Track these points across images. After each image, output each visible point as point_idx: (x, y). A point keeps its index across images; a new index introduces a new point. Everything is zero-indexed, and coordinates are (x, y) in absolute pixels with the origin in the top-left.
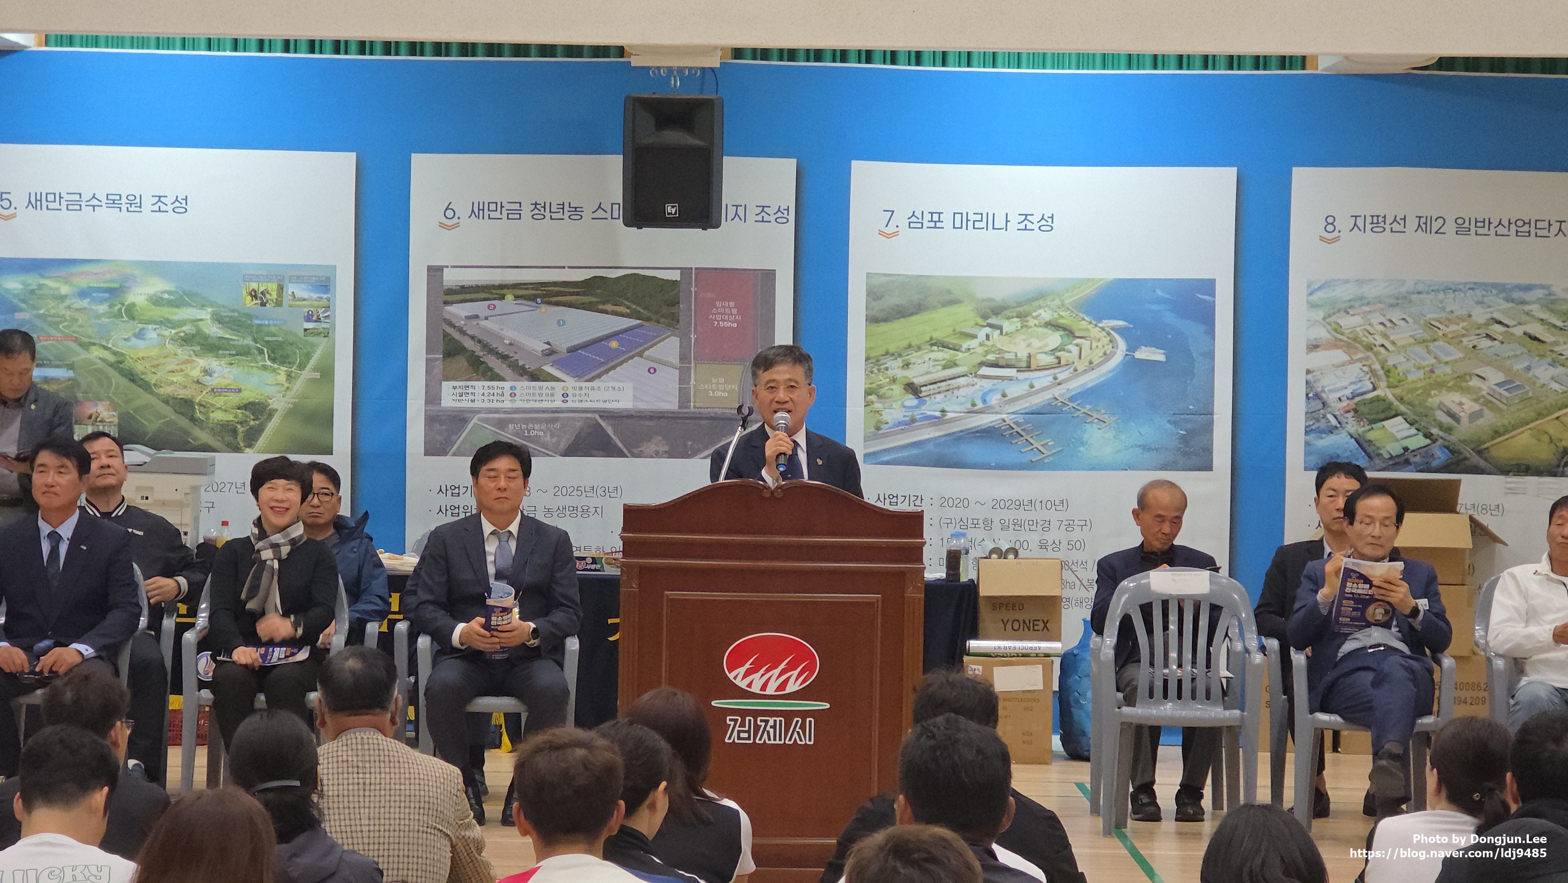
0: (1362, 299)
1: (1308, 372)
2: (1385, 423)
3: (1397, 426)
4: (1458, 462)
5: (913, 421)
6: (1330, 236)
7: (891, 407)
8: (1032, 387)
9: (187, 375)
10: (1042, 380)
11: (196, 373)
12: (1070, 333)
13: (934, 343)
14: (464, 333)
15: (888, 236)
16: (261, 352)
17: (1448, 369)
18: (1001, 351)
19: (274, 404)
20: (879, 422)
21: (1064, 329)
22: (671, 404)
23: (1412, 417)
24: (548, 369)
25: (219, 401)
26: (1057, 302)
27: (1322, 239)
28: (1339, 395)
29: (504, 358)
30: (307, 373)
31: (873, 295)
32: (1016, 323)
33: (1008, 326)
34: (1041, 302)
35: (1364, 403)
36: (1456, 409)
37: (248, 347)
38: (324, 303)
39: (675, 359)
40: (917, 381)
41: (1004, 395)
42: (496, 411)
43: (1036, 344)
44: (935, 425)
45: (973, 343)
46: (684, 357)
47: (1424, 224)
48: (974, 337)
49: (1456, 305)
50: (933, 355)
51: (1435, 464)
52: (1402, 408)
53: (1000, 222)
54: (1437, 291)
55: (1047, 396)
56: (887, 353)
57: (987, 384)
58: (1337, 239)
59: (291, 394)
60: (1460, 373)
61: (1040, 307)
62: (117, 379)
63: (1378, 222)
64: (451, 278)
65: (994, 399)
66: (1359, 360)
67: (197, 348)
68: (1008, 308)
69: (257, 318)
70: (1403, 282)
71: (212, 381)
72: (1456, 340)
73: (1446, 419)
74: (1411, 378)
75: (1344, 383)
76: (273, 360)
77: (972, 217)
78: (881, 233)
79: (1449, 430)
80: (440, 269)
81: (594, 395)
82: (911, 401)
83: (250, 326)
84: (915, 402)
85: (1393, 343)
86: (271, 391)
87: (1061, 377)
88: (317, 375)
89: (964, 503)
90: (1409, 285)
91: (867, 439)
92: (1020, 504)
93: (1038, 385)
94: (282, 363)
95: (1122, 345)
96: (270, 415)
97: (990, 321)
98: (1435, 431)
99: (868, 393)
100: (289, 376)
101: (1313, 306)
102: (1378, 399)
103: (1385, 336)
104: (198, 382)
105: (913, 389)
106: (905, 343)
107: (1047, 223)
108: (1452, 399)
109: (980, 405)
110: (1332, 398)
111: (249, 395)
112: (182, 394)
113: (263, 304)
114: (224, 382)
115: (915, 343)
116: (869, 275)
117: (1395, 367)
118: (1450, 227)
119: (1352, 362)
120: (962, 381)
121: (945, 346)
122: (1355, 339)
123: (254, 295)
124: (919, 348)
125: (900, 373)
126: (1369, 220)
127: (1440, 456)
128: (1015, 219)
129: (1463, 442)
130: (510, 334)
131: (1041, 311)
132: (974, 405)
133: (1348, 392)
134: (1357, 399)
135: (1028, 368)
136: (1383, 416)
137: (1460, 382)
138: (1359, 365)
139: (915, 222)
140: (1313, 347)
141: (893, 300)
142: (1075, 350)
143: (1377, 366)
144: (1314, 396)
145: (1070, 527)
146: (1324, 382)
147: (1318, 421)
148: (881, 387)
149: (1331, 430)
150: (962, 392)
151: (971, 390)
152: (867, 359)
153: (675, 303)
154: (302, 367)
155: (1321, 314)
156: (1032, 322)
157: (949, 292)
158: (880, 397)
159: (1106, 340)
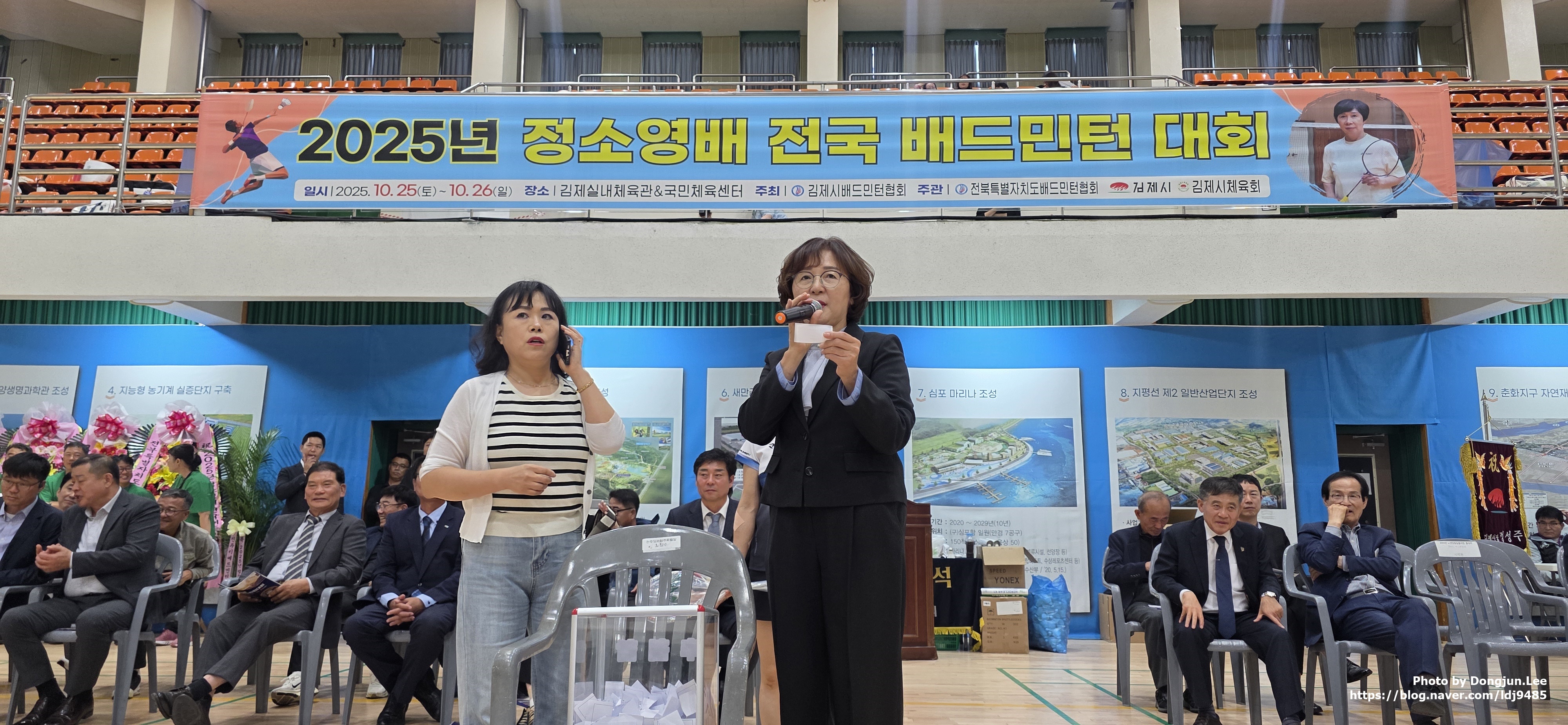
0: (1141, 426)
1: (1119, 460)
2: (1156, 484)
3: (1161, 486)
4: (1191, 502)
5: (936, 484)
6: (1124, 398)
7: (925, 478)
8: (990, 468)
9: (606, 469)
10: (995, 465)
11: (610, 468)
12: (1006, 444)
13: (943, 449)
14: (731, 447)
15: (921, 401)
16: (639, 457)
17: (1184, 459)
18: (975, 452)
19: (645, 481)
20: (920, 485)
21: (1004, 442)
23: (1169, 481)
25: (620, 480)
26: (1000, 429)
27: (1121, 400)
28: (1134, 471)
30: (660, 467)
32: (981, 439)
33: (977, 441)
34: (992, 429)
35: (1145, 474)
36: (1189, 477)
37: (634, 455)
38: (668, 435)
40: (937, 466)
41: (977, 472)
43: (991, 449)
44: (945, 486)
45: (962, 449)
47: (1167, 392)
48: (963, 446)
49: (1184, 429)
50: (943, 454)
51: (1180, 503)
52: (1164, 477)
53: (972, 394)
54: (1176, 423)
55: (998, 472)
56: (922, 453)
57: (969, 467)
58: (1127, 400)
59: (652, 476)
60: (1190, 460)
61: (992, 432)
63: (1146, 391)
64: (726, 422)
65: (973, 474)
66: (1142, 455)
67: (611, 456)
68: (977, 432)
69: (638, 442)
70: (1159, 419)
71: (616, 471)
72: (1186, 445)
73: (1184, 482)
74: (1166, 463)
75: (1136, 465)
76: (645, 461)
77: (959, 392)
79: (1186, 487)
80: (720, 419)
82: (935, 475)
83: (635, 446)
84: (937, 476)
85: (1157, 447)
86: (644, 475)
87: (1003, 464)
88: (665, 467)
89: (961, 523)
90: (1163, 420)
91: (915, 493)
92: (987, 523)
93: (993, 468)
94: (649, 463)
95: (1031, 449)
96: (643, 487)
97: (969, 438)
98: (1180, 487)
99: (914, 472)
100: (652, 468)
101: (1119, 430)
102: (1152, 473)
103: (1153, 443)
104: (611, 472)
105: (935, 470)
106: (930, 449)
107: (993, 394)
108: (1186, 472)
109: (966, 477)
110: (1130, 472)
111: (633, 477)
112: (604, 477)
113: (641, 436)
114: (622, 472)
115: (935, 448)
117: (1159, 457)
118: (1179, 394)
119: (1139, 455)
120: (958, 466)
121: (948, 450)
122: (1139, 445)
123: (637, 432)
124: (937, 451)
125: (929, 463)
126: (1141, 391)
127: (1183, 499)
128: (978, 392)
129: (1193, 492)
131: (992, 434)
132: (964, 477)
133: (1138, 469)
134: (1142, 473)
135: (988, 460)
136: (1155, 480)
137: (1189, 464)
138: (1142, 457)
139: (932, 394)
140: (1120, 449)
141: (924, 429)
142: (1009, 451)
143: (1150, 457)
144: (1122, 471)
145: (1011, 534)
146: (1126, 465)
147: (1124, 483)
148: (920, 469)
149: (1131, 487)
150: (958, 471)
151: (962, 470)
152: (913, 456)
154: (657, 464)
155: (1123, 434)
156: (989, 439)
157: (950, 425)
158: (920, 474)
159: (1023, 447)
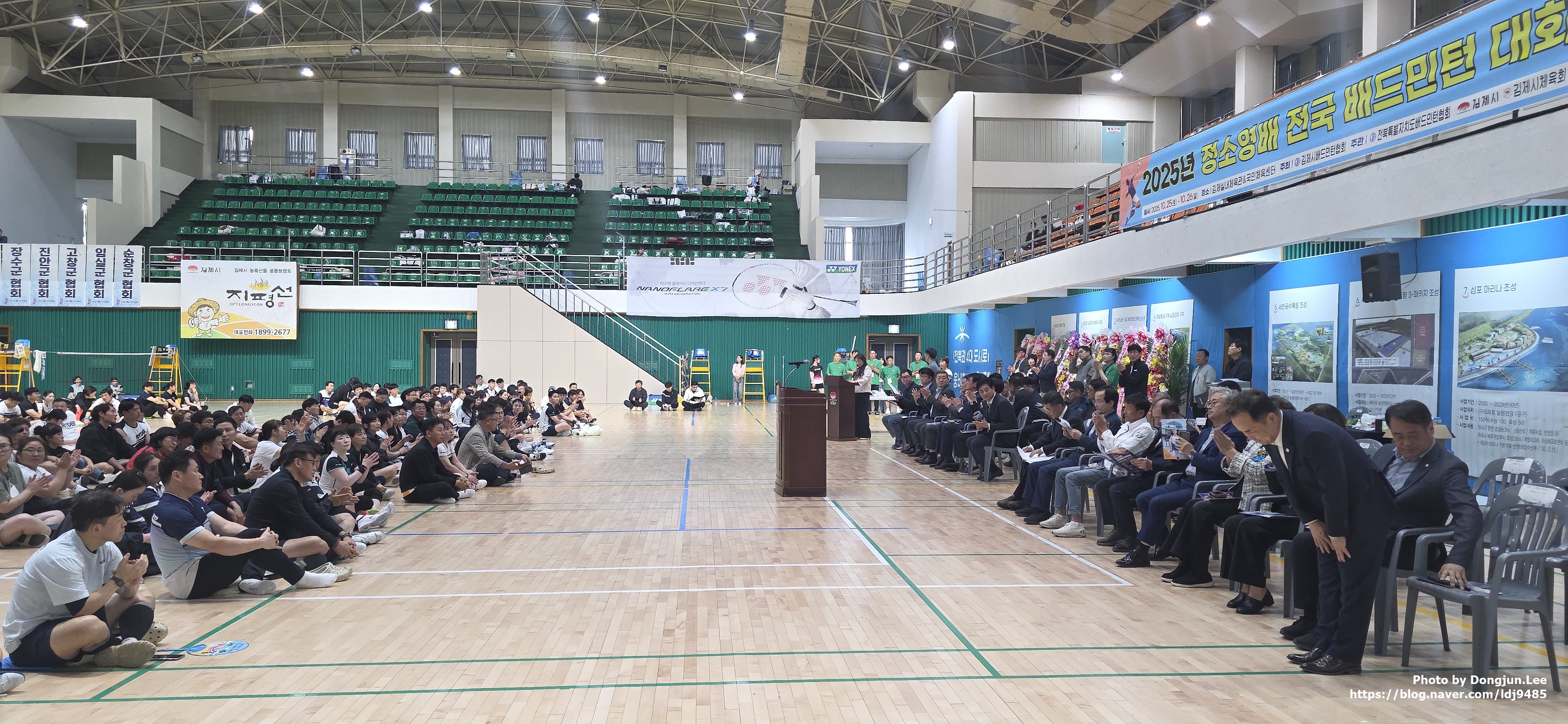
5: (1472, 370)
8: (1507, 356)
10: (1511, 353)
12: (1520, 333)
13: (1478, 339)
15: (1465, 297)
16: (1319, 349)
18: (1498, 341)
19: (1321, 366)
21: (1519, 331)
22: (1408, 366)
24: (1379, 353)
26: (1516, 320)
29: (1369, 349)
30: (1328, 356)
31: (1461, 321)
32: (1503, 329)
33: (1500, 331)
34: (1511, 320)
38: (1332, 333)
39: (1409, 348)
40: (1473, 354)
41: (1499, 359)
42: (1367, 368)
43: (1510, 338)
44: (1477, 372)
45: (1490, 338)
46: (1412, 348)
48: (1490, 336)
50: (1477, 344)
53: (1499, 288)
55: (1512, 359)
56: (1464, 344)
57: (1493, 355)
59: (1324, 363)
61: (1511, 322)
62: (1293, 360)
64: (1358, 323)
65: (1496, 361)
68: (1502, 323)
69: (1318, 339)
71: (1310, 359)
77: (1490, 287)
78: (1464, 297)
80: (1355, 320)
81: (1392, 362)
82: (1471, 362)
87: (1517, 351)
88: (1330, 357)
89: (1486, 403)
91: (1458, 377)
92: (1503, 405)
93: (1510, 355)
94: (1323, 352)
95: (1538, 337)
96: (1320, 370)
97: (1496, 329)
99: (1458, 359)
100: (1324, 358)
104: (1307, 359)
105: (1471, 358)
106: (1469, 340)
107: (1514, 287)
109: (1491, 363)
112: (1305, 363)
113: (1320, 335)
115: (1473, 339)
116: (1460, 313)
120: (1486, 354)
121: (1481, 340)
123: (1318, 332)
124: (1474, 341)
125: (1468, 351)
128: (1504, 287)
130: (1371, 341)
131: (1511, 324)
132: (1489, 363)
135: (1507, 348)
139: (1473, 291)
141: (1467, 323)
142: (1522, 340)
145: (1519, 414)
148: (1462, 357)
150: (1486, 358)
151: (1489, 357)
152: (1459, 346)
153: (1409, 328)
156: (1510, 328)
157: (1483, 318)
158: (1462, 361)
159: (1533, 335)
